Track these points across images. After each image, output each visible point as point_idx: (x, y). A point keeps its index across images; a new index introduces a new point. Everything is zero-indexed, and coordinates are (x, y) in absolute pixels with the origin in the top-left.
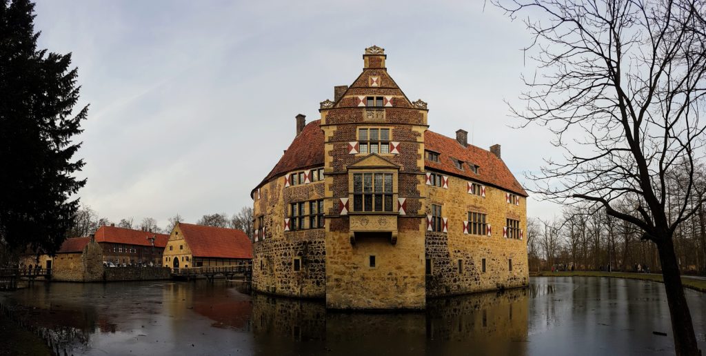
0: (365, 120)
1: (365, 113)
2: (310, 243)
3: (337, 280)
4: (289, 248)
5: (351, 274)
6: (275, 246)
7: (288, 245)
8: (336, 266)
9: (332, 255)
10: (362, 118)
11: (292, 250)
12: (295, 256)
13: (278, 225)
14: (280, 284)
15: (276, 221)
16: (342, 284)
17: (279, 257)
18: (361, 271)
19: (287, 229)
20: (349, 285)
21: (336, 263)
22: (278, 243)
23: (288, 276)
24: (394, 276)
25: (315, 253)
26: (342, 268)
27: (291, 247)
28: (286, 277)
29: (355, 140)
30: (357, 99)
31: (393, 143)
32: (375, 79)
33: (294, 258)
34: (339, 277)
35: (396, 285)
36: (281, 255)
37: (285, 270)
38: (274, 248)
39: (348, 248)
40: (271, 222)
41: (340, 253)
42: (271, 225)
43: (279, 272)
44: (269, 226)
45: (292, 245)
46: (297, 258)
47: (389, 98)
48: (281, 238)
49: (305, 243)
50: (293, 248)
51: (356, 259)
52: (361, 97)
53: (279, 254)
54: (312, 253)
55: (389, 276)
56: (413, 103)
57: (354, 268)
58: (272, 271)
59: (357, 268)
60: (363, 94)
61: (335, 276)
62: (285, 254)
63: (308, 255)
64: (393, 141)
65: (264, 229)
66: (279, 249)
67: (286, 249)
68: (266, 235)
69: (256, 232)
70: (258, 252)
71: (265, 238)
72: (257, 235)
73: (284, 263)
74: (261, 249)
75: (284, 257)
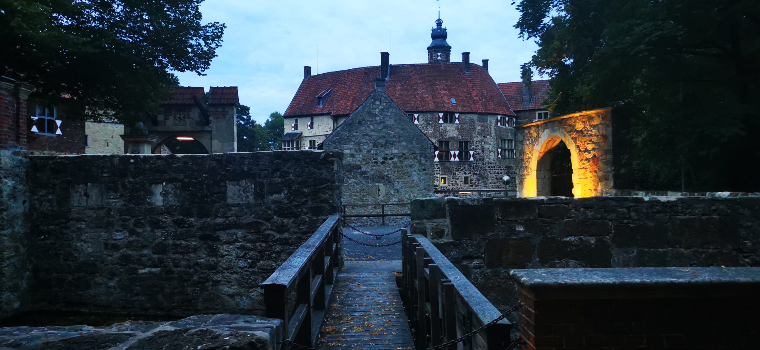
6: (489, 167)
11: (503, 170)
12: (504, 174)
13: (492, 153)
15: (490, 149)
17: (493, 175)
19: (499, 156)
22: (492, 165)
36: (494, 173)
37: (497, 183)
43: (493, 185)
45: (502, 167)
48: (495, 162)
49: (508, 167)
53: (493, 173)
54: (511, 173)
62: (498, 173)
66: (492, 170)
67: (498, 169)
68: (475, 158)
69: (452, 153)
70: (459, 170)
71: (474, 160)
72: (455, 156)
73: (497, 179)
74: (465, 168)
75: (497, 175)
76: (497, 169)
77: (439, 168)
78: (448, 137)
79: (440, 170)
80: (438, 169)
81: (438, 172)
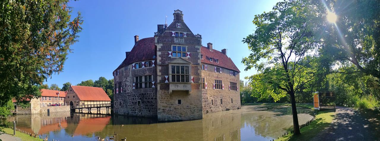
0: (175, 42)
1: (175, 39)
2: (145, 94)
3: (163, 109)
4: (135, 96)
5: (170, 107)
6: (128, 96)
7: (134, 95)
8: (163, 104)
9: (161, 100)
10: (174, 41)
11: (136, 97)
12: (138, 99)
13: (129, 86)
14: (131, 111)
15: (128, 85)
16: (166, 111)
17: (130, 100)
18: (175, 106)
19: (134, 88)
20: (169, 111)
21: (163, 103)
22: (129, 94)
23: (135, 108)
24: (189, 107)
25: (148, 98)
26: (166, 105)
27: (136, 96)
28: (134, 108)
29: (171, 51)
30: (171, 32)
31: (187, 53)
32: (179, 24)
33: (138, 100)
34: (164, 108)
35: (190, 110)
37: (133, 105)
38: (127, 96)
39: (168, 97)
40: (126, 85)
41: (164, 98)
42: (126, 86)
43: (130, 106)
44: (124, 87)
45: (137, 95)
46: (139, 100)
47: (185, 33)
48: (131, 92)
49: (143, 94)
50: (137, 96)
51: (172, 101)
52: (173, 32)
54: (146, 98)
55: (187, 107)
56: (195, 35)
57: (171, 105)
58: (127, 106)
59: (172, 105)
60: (174, 31)
61: (163, 108)
62: (133, 99)
63: (144, 99)
64: (187, 52)
65: (121, 88)
66: (130, 97)
69: (117, 89)
76: (132, 97)
78: (116, 82)
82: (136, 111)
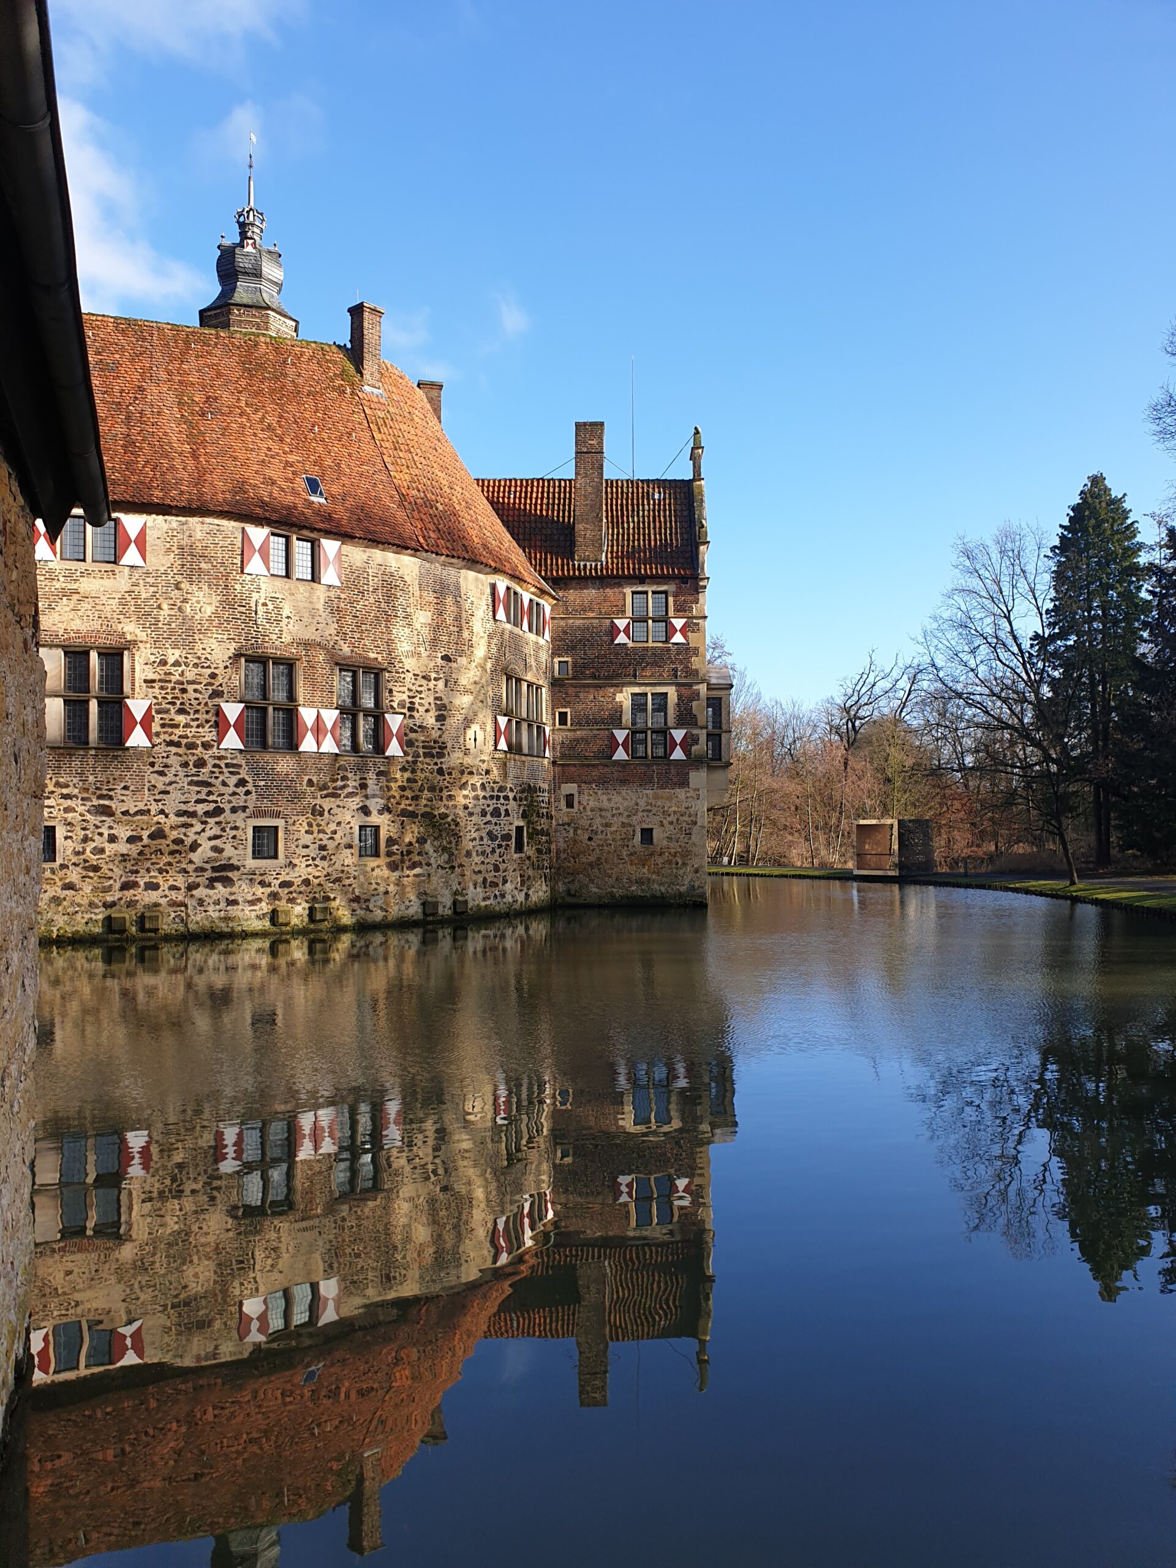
6: (463, 788)
7: (502, 788)
11: (512, 802)
12: (517, 817)
13: (475, 727)
14: (480, 890)
15: (468, 714)
17: (478, 819)
19: (504, 744)
22: (475, 779)
23: (502, 866)
27: (511, 795)
28: (497, 869)
33: (515, 823)
36: (484, 814)
37: (493, 851)
38: (458, 793)
40: (441, 706)
42: (442, 718)
43: (478, 860)
44: (423, 718)
45: (512, 790)
46: (521, 823)
48: (485, 767)
49: (528, 787)
50: (515, 799)
53: (478, 810)
54: (538, 814)
58: (453, 858)
62: (496, 813)
65: (389, 718)
67: (498, 798)
68: (410, 743)
69: (307, 715)
70: (335, 795)
71: (406, 754)
72: (319, 729)
73: (491, 836)
74: (363, 786)
75: (494, 820)
76: (492, 797)
77: (242, 783)
78: (287, 638)
79: (248, 793)
80: (241, 790)
81: (239, 801)
82: (509, 886)
